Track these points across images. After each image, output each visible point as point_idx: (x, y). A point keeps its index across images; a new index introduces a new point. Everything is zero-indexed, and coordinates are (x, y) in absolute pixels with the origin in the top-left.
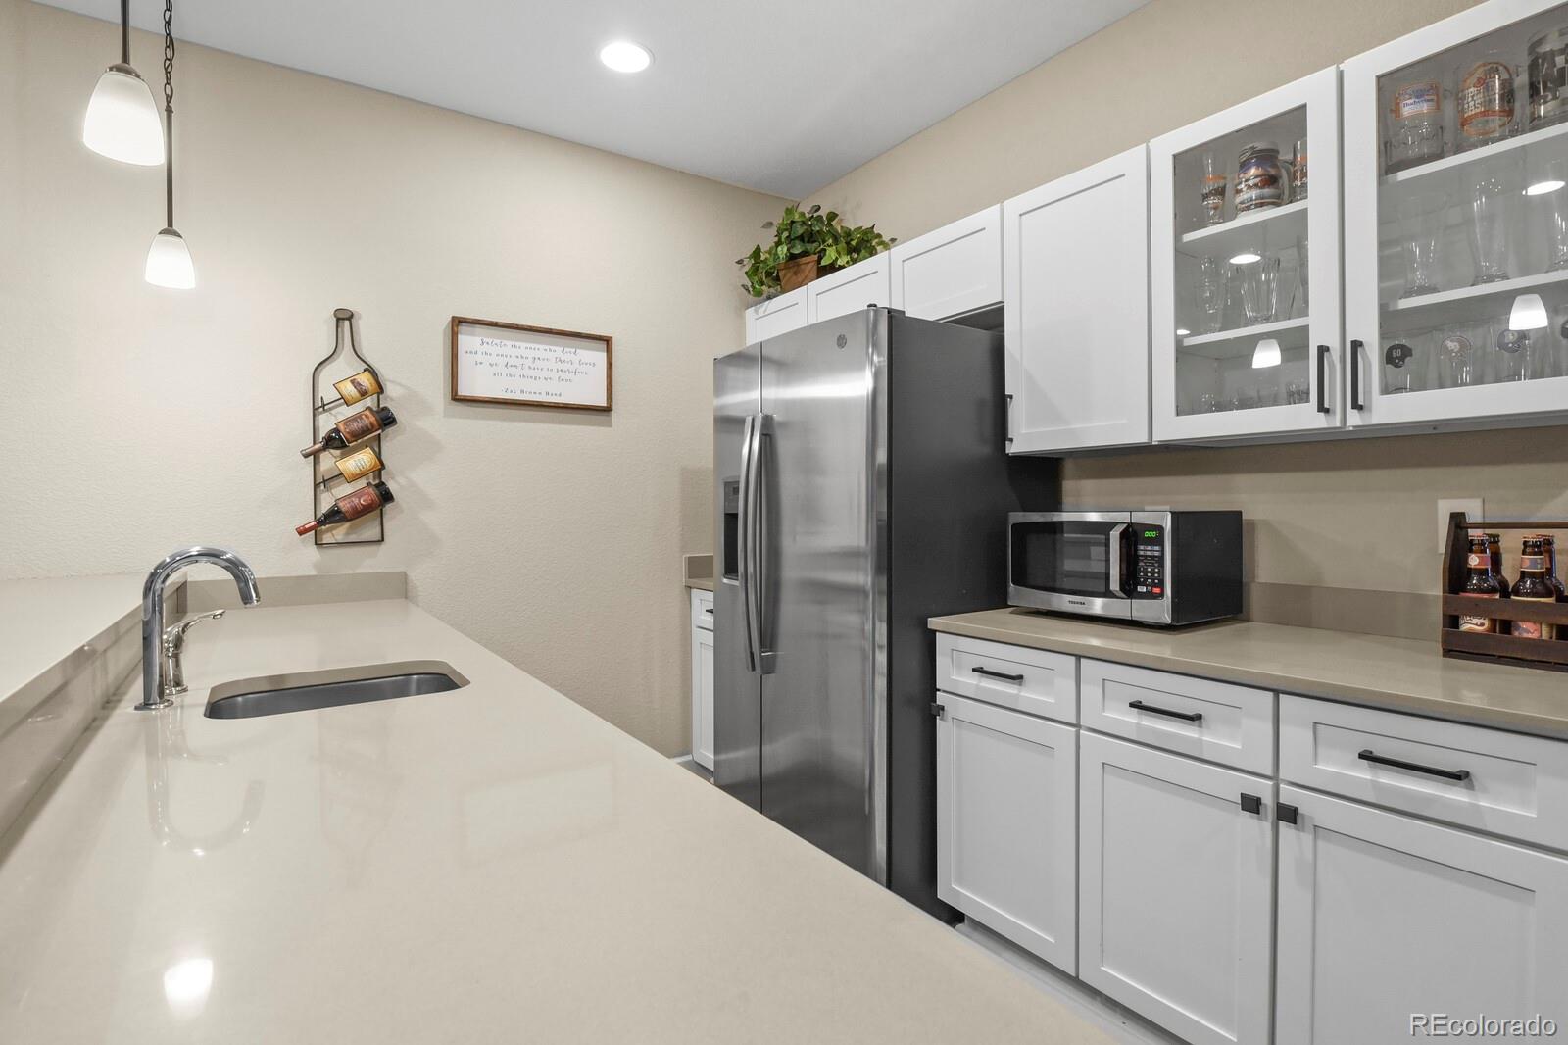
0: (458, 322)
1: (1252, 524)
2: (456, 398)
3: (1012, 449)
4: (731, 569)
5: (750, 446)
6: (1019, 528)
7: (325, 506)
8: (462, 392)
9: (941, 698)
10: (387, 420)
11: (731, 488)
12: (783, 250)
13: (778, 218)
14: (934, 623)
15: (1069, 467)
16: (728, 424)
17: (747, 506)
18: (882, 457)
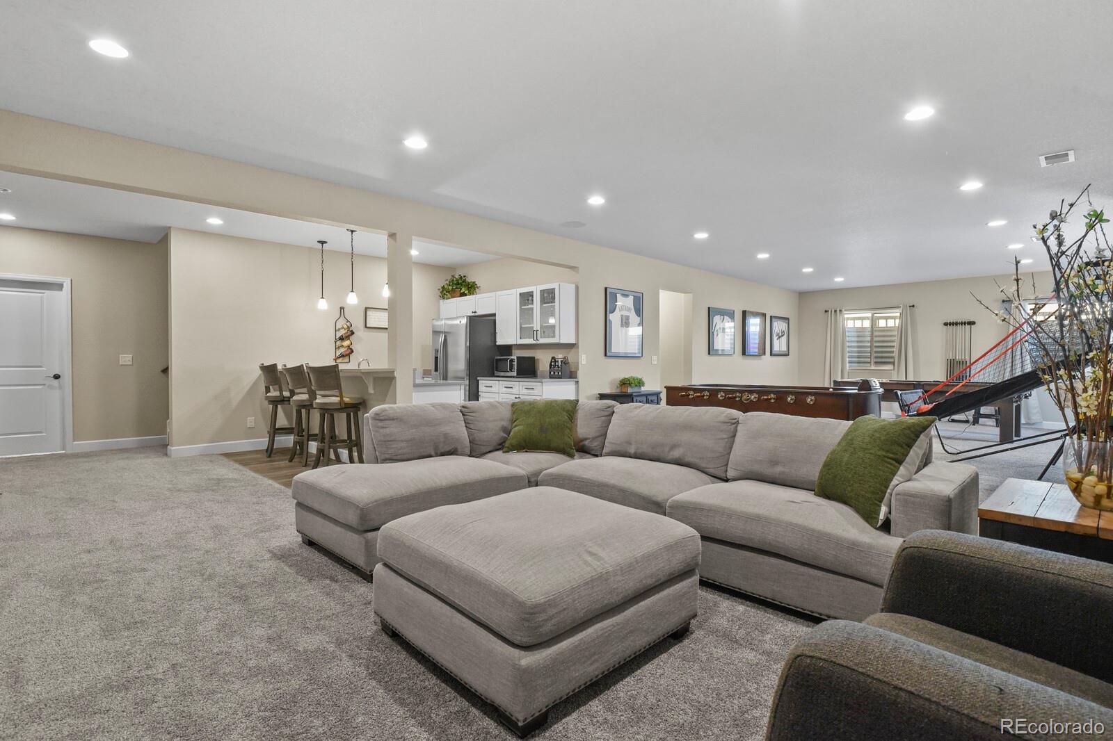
0: (366, 308)
1: (538, 360)
2: (366, 327)
3: (497, 344)
4: (436, 370)
5: (441, 339)
6: (497, 360)
7: (338, 354)
8: (368, 326)
9: (480, 393)
10: (353, 333)
11: (437, 351)
12: (450, 288)
13: (449, 278)
14: (478, 378)
15: (513, 348)
16: (436, 333)
17: (440, 355)
18: (468, 344)
